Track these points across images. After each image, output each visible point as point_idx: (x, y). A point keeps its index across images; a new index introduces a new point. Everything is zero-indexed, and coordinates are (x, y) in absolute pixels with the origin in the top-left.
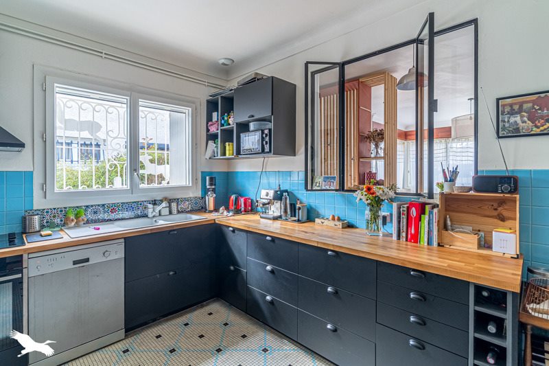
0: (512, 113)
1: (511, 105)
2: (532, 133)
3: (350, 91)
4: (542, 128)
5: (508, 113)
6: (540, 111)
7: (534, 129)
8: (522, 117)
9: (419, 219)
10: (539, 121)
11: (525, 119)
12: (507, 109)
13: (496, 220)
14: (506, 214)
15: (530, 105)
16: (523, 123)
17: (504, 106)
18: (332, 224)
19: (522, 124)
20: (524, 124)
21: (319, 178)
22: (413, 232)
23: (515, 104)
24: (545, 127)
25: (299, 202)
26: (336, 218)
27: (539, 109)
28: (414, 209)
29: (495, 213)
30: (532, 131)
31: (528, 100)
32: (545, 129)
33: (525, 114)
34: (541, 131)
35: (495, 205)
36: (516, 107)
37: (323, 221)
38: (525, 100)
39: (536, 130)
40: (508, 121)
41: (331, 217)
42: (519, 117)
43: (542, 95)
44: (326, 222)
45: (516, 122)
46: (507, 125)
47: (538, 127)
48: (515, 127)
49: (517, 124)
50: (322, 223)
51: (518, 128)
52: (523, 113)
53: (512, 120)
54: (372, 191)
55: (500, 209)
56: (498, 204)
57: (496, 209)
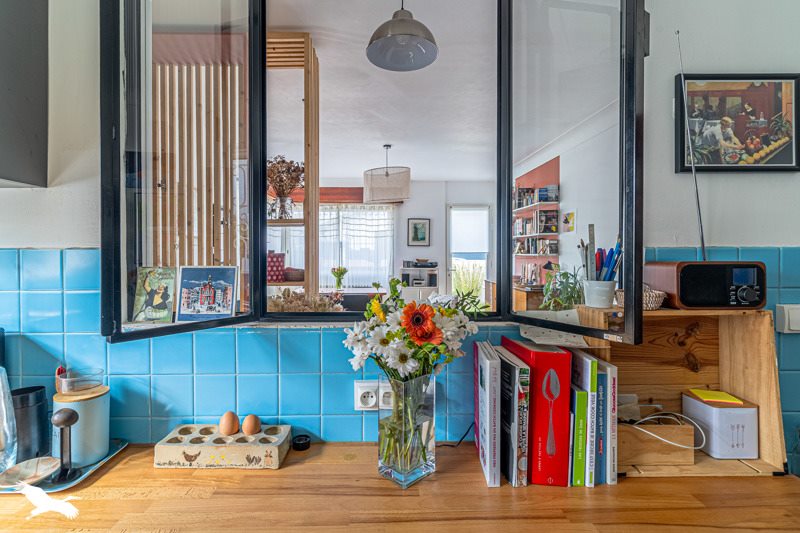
0: (707, 115)
1: (706, 96)
2: (741, 164)
3: (216, 64)
4: (756, 156)
5: (701, 115)
6: (753, 118)
7: (745, 156)
8: (724, 125)
9: (569, 403)
10: (752, 139)
11: (730, 131)
12: (699, 104)
13: (682, 369)
14: (700, 352)
15: (737, 100)
16: (725, 140)
17: (692, 94)
18: (232, 457)
19: (723, 142)
20: (727, 144)
21: (164, 276)
22: (550, 449)
23: (713, 93)
24: (762, 153)
25: (64, 384)
26: (246, 424)
27: (753, 113)
28: (552, 372)
29: (680, 353)
30: (740, 159)
31: (734, 88)
32: (762, 158)
33: (730, 120)
34: (756, 161)
35: (682, 333)
36: (714, 102)
37: (192, 450)
38: (728, 88)
39: (747, 160)
40: (701, 133)
41: (221, 428)
42: (719, 127)
43: (757, 83)
44: (208, 454)
45: (713, 136)
46: (698, 141)
47: (750, 153)
48: (712, 148)
49: (716, 142)
50: (189, 458)
51: (718, 151)
52: (726, 118)
53: (708, 130)
54: (428, 327)
55: (689, 341)
56: (687, 329)
57: (682, 344)
